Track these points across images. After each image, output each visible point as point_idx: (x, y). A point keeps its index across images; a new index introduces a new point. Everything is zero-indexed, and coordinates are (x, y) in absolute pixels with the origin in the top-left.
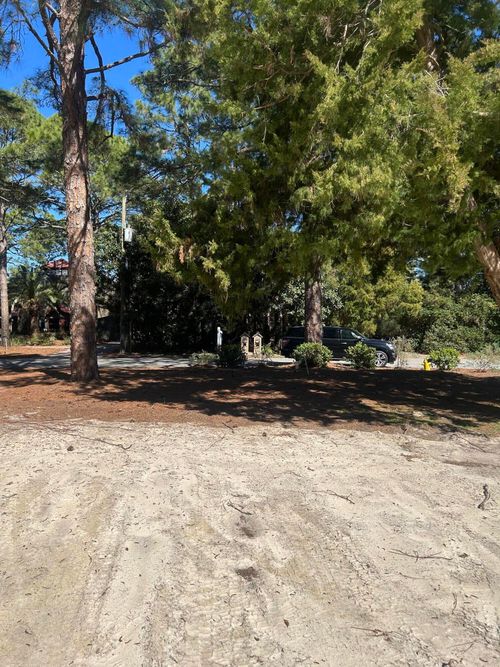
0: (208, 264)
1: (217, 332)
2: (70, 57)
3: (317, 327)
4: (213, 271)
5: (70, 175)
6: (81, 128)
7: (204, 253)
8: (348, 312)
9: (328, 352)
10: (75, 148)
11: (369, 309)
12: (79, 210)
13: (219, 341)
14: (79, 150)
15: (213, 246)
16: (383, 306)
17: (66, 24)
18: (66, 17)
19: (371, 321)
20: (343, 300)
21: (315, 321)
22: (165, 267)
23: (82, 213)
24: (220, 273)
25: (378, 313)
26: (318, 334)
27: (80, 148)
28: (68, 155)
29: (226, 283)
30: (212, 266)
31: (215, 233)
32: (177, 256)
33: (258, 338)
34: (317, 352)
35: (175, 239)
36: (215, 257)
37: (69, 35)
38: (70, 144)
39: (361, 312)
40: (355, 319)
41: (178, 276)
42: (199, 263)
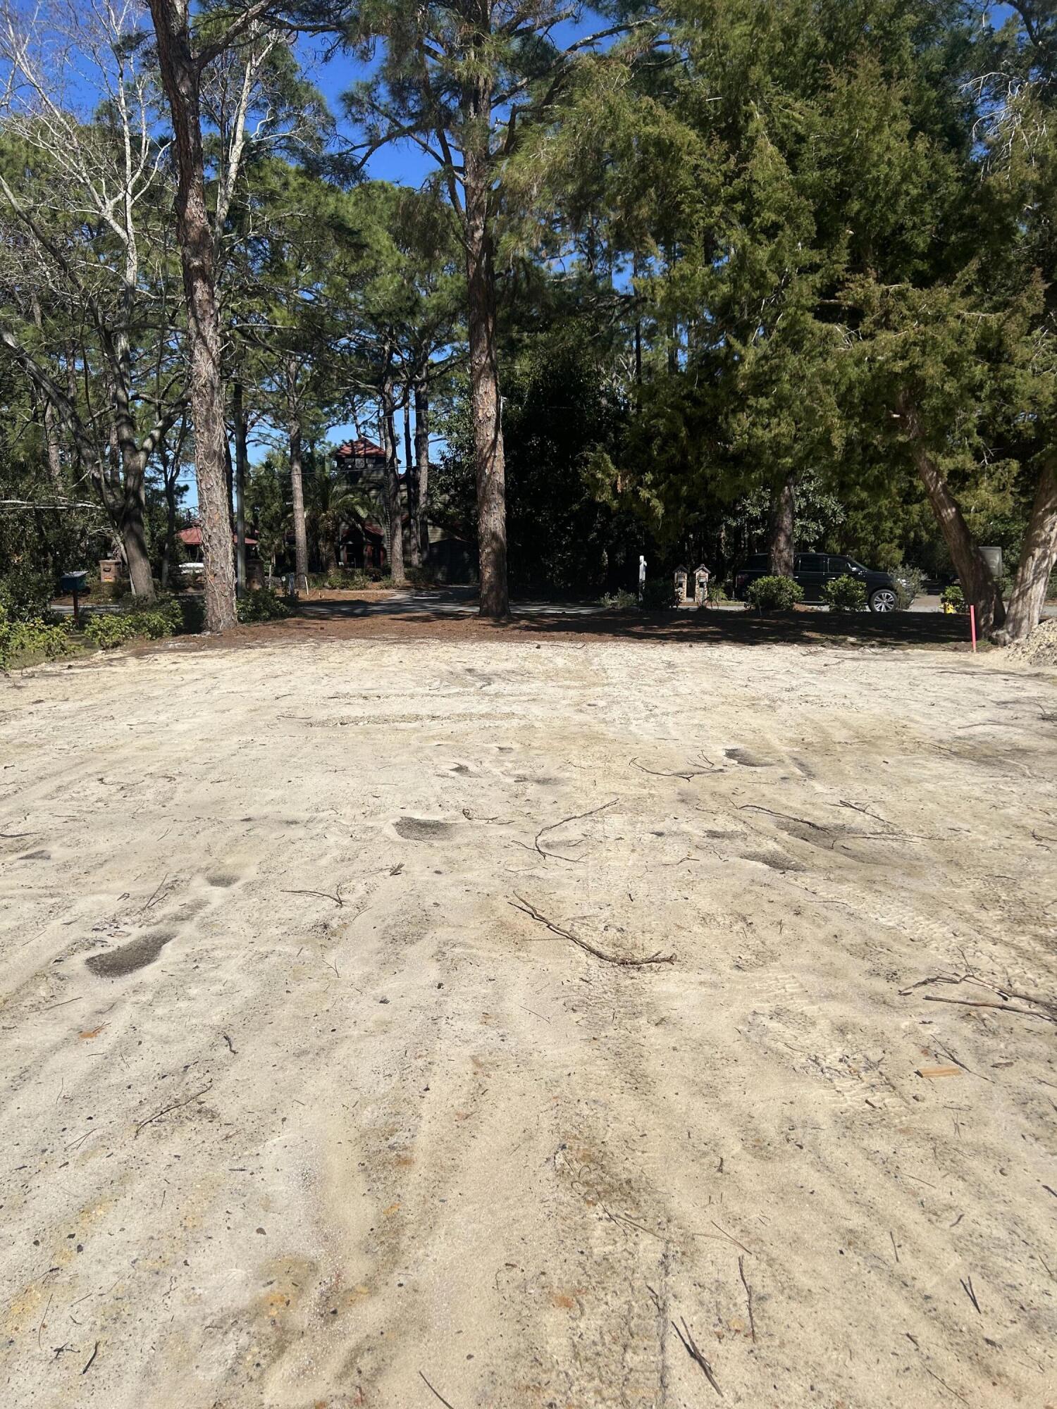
0: (644, 494)
1: (639, 563)
2: (478, 234)
3: (785, 554)
4: (649, 501)
5: (479, 378)
6: (491, 320)
7: (640, 483)
8: (855, 529)
9: (798, 591)
10: (484, 344)
11: (889, 524)
12: (489, 419)
13: (642, 576)
14: (489, 347)
15: (649, 477)
16: (916, 519)
17: (474, 193)
18: (473, 185)
19: (894, 545)
20: (846, 510)
21: (782, 545)
22: (604, 497)
23: (493, 423)
24: (655, 502)
25: (906, 530)
26: (787, 564)
27: (489, 343)
28: (477, 353)
29: (660, 511)
30: (647, 495)
31: (648, 465)
32: (614, 486)
33: (702, 575)
34: (781, 588)
35: (613, 469)
36: (649, 487)
37: (478, 207)
38: (479, 340)
39: (876, 529)
40: (865, 542)
41: (615, 504)
42: (635, 493)
